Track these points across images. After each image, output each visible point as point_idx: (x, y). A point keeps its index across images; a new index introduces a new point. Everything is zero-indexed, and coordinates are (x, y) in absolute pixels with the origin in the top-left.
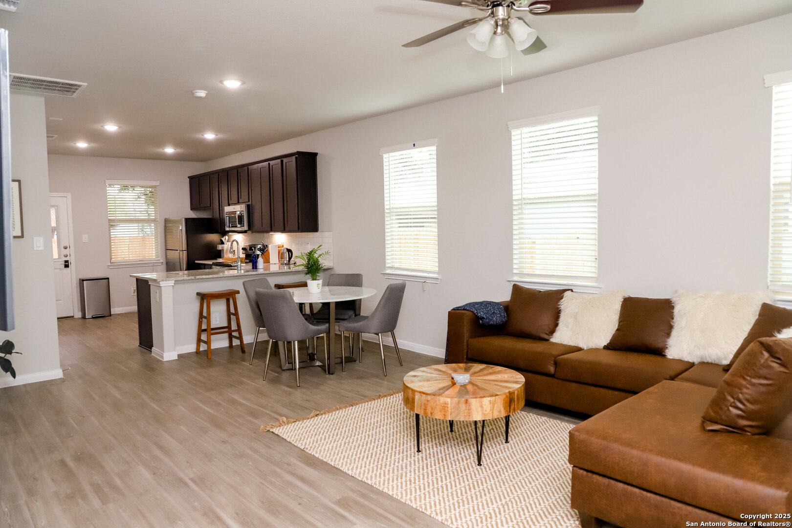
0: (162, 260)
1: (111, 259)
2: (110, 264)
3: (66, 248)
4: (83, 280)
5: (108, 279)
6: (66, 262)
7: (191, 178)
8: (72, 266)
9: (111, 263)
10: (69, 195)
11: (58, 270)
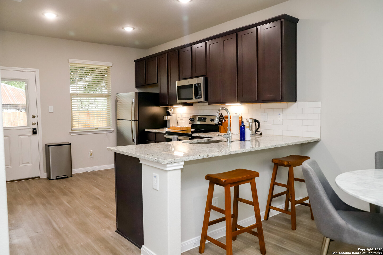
0: (113, 128)
1: (72, 127)
2: (71, 132)
3: (34, 117)
4: (49, 146)
5: (70, 144)
6: (34, 129)
7: (137, 62)
8: (40, 133)
9: (72, 130)
10: (37, 71)
11: (27, 137)
